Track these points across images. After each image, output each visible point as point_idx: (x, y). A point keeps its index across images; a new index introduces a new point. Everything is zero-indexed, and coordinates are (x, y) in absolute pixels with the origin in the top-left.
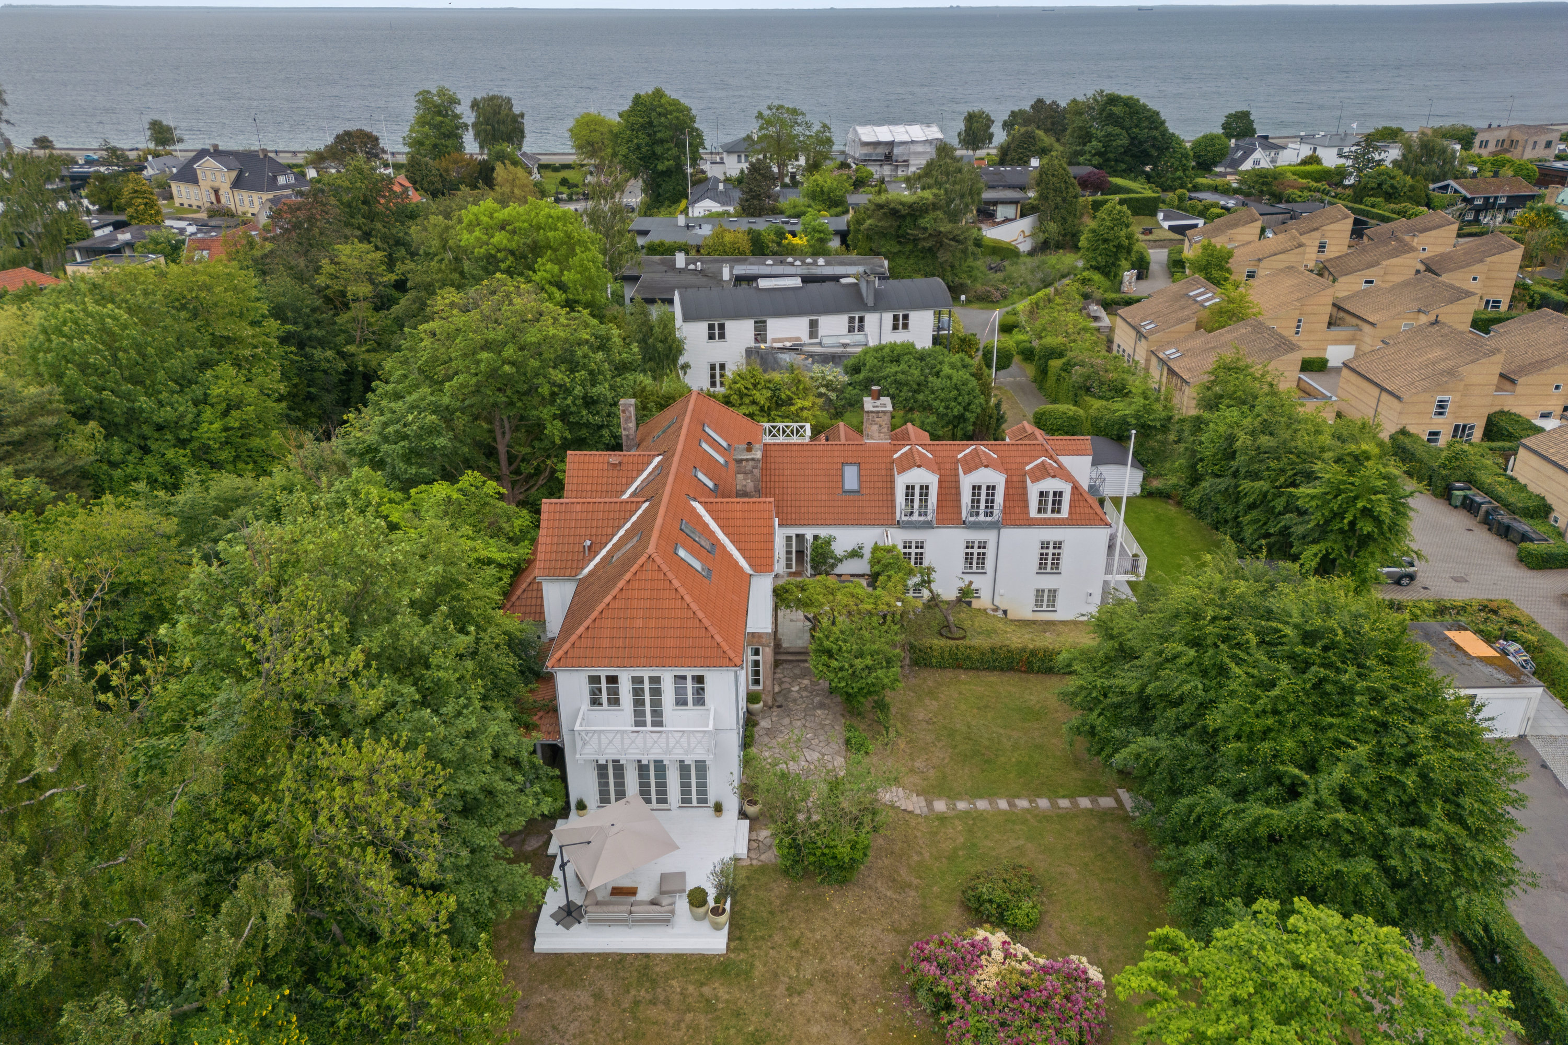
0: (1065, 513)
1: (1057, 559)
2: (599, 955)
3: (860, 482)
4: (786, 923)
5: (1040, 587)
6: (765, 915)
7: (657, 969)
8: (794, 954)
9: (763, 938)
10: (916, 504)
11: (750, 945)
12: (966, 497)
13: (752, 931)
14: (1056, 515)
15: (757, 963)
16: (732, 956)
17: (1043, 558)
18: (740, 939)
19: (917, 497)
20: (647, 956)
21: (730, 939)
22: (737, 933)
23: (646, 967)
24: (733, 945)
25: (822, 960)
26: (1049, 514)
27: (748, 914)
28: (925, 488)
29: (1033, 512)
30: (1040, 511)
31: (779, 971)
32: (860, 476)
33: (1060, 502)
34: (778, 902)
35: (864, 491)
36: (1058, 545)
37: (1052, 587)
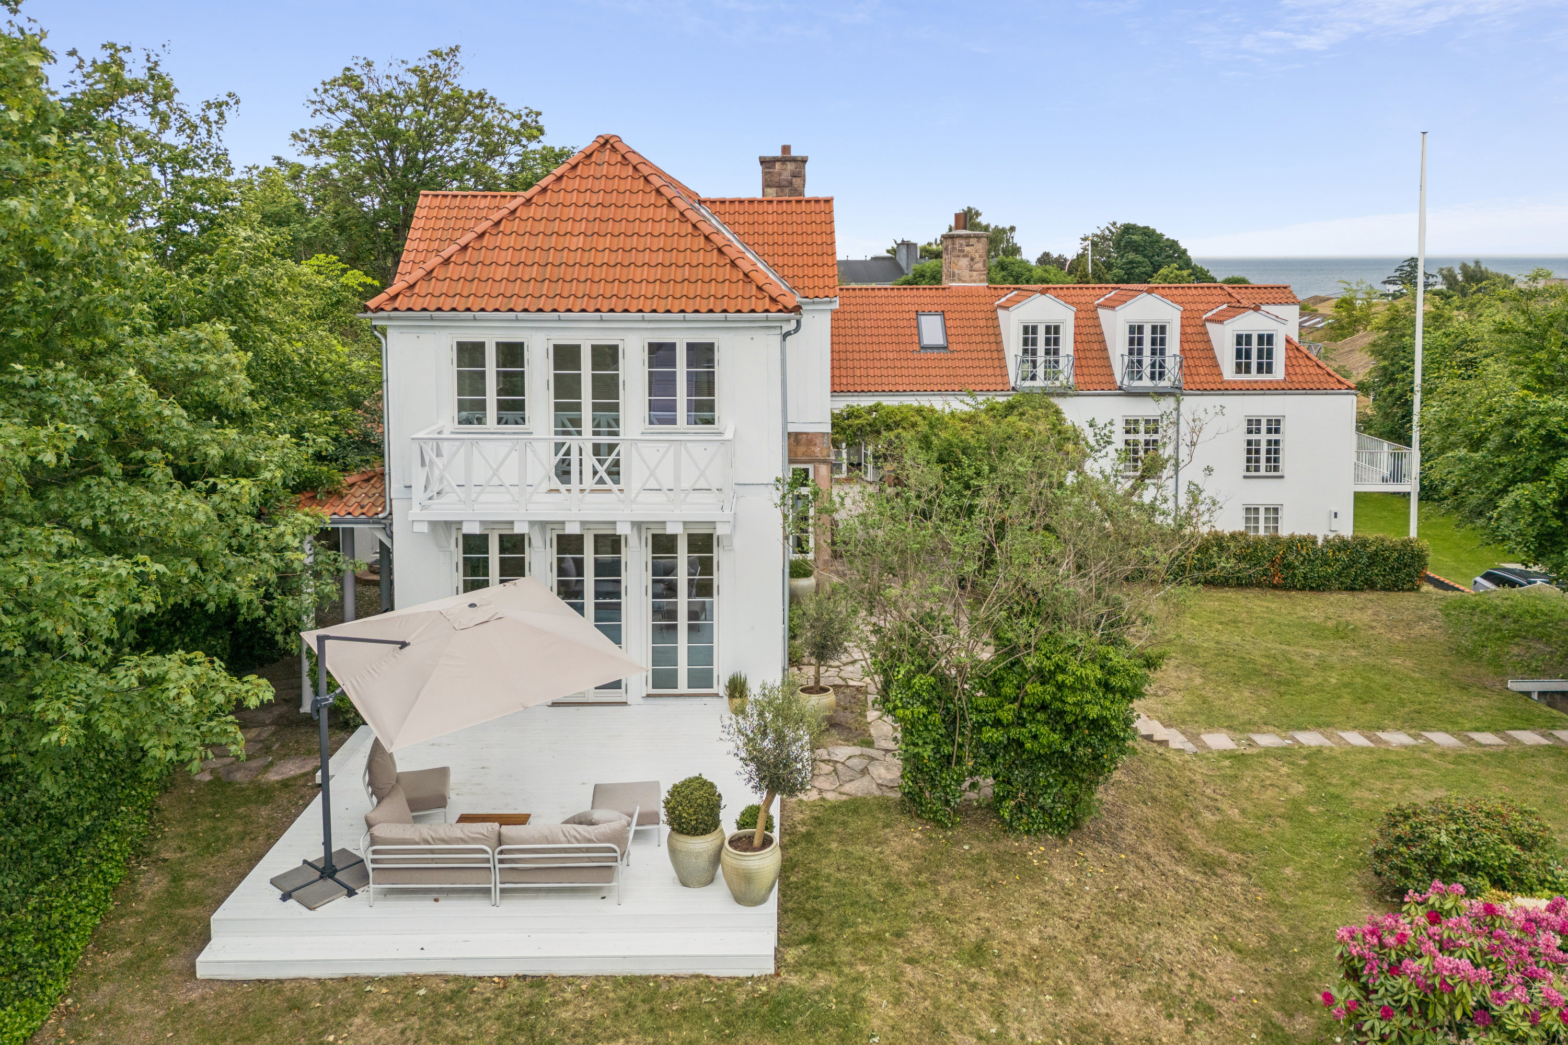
0: (1279, 372)
1: (1274, 448)
2: (392, 980)
3: (946, 335)
4: (936, 907)
5: (1253, 501)
6: (874, 889)
7: (565, 1014)
8: (975, 976)
9: (878, 938)
10: (1041, 358)
11: (844, 953)
12: (1118, 347)
13: (843, 924)
14: (1265, 377)
15: (870, 996)
16: (794, 980)
17: (1252, 449)
18: (813, 939)
19: (1041, 347)
20: (538, 982)
21: (783, 943)
22: (804, 929)
23: (532, 1008)
24: (791, 955)
25: (1062, 995)
26: (1254, 376)
27: (829, 888)
28: (1053, 331)
29: (1228, 371)
30: (1239, 369)
31: (944, 1019)
32: (945, 327)
33: (1270, 354)
34: (906, 866)
35: (953, 347)
36: (1275, 426)
37: (1272, 501)
